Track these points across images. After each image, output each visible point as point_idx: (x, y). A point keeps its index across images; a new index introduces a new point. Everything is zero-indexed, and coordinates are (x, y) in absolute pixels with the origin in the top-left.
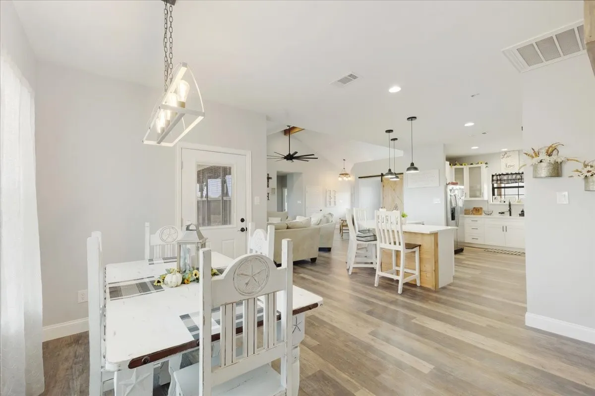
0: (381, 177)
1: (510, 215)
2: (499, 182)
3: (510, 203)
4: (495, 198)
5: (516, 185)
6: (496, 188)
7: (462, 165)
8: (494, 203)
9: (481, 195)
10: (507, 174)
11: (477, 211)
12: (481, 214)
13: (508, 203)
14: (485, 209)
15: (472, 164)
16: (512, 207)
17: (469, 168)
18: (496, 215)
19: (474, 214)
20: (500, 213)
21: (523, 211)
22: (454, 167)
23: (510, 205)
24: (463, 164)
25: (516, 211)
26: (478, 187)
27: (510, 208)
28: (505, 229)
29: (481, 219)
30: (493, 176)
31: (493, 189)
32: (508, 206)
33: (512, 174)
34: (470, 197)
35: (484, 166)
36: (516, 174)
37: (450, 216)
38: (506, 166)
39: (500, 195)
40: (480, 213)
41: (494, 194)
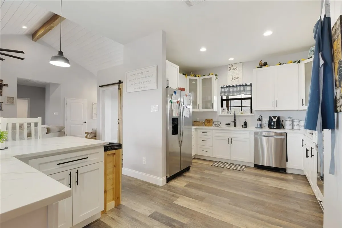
0: (118, 84)
1: (235, 126)
2: (226, 94)
3: (235, 114)
4: (223, 110)
5: (239, 96)
6: (225, 100)
7: (195, 76)
8: (222, 114)
9: (212, 106)
10: (233, 86)
11: (208, 122)
12: (211, 126)
13: (233, 115)
14: (215, 120)
15: (204, 76)
16: (236, 118)
17: (202, 79)
18: (223, 126)
19: (206, 126)
20: (226, 124)
21: (245, 123)
22: (189, 77)
23: (235, 116)
24: (197, 75)
25: (240, 123)
26: (209, 99)
27: (235, 120)
28: (230, 141)
29: (211, 130)
30: (221, 88)
31: (222, 100)
32: (233, 118)
33: (237, 86)
34: (203, 108)
35: (214, 77)
36: (240, 86)
37: (170, 128)
38: (232, 78)
39: (227, 106)
40: (211, 123)
41: (222, 106)
